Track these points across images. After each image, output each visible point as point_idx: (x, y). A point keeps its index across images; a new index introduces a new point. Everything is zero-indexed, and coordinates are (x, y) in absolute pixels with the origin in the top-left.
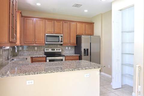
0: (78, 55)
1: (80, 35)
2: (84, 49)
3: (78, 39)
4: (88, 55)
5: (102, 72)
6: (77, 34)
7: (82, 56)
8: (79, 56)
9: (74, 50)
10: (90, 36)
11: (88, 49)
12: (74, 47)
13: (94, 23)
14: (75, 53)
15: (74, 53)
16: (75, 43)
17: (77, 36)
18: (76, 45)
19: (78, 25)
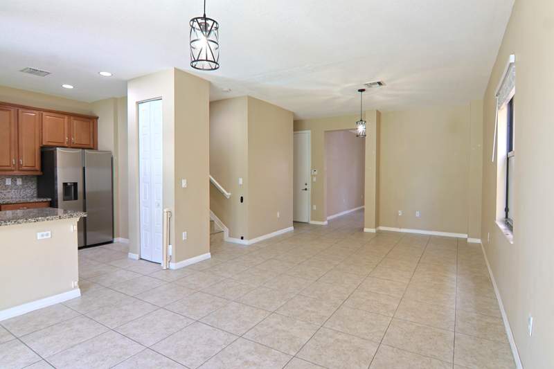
0: (45, 200)
1: (52, 147)
2: (65, 184)
3: (47, 157)
4: (76, 198)
5: (119, 236)
6: (44, 144)
7: (57, 201)
8: (50, 201)
9: (34, 186)
10: (81, 150)
11: (75, 184)
12: (36, 179)
13: (97, 118)
14: (39, 196)
15: (35, 195)
16: (38, 167)
17: (42, 148)
18: (39, 173)
19: (47, 118)
